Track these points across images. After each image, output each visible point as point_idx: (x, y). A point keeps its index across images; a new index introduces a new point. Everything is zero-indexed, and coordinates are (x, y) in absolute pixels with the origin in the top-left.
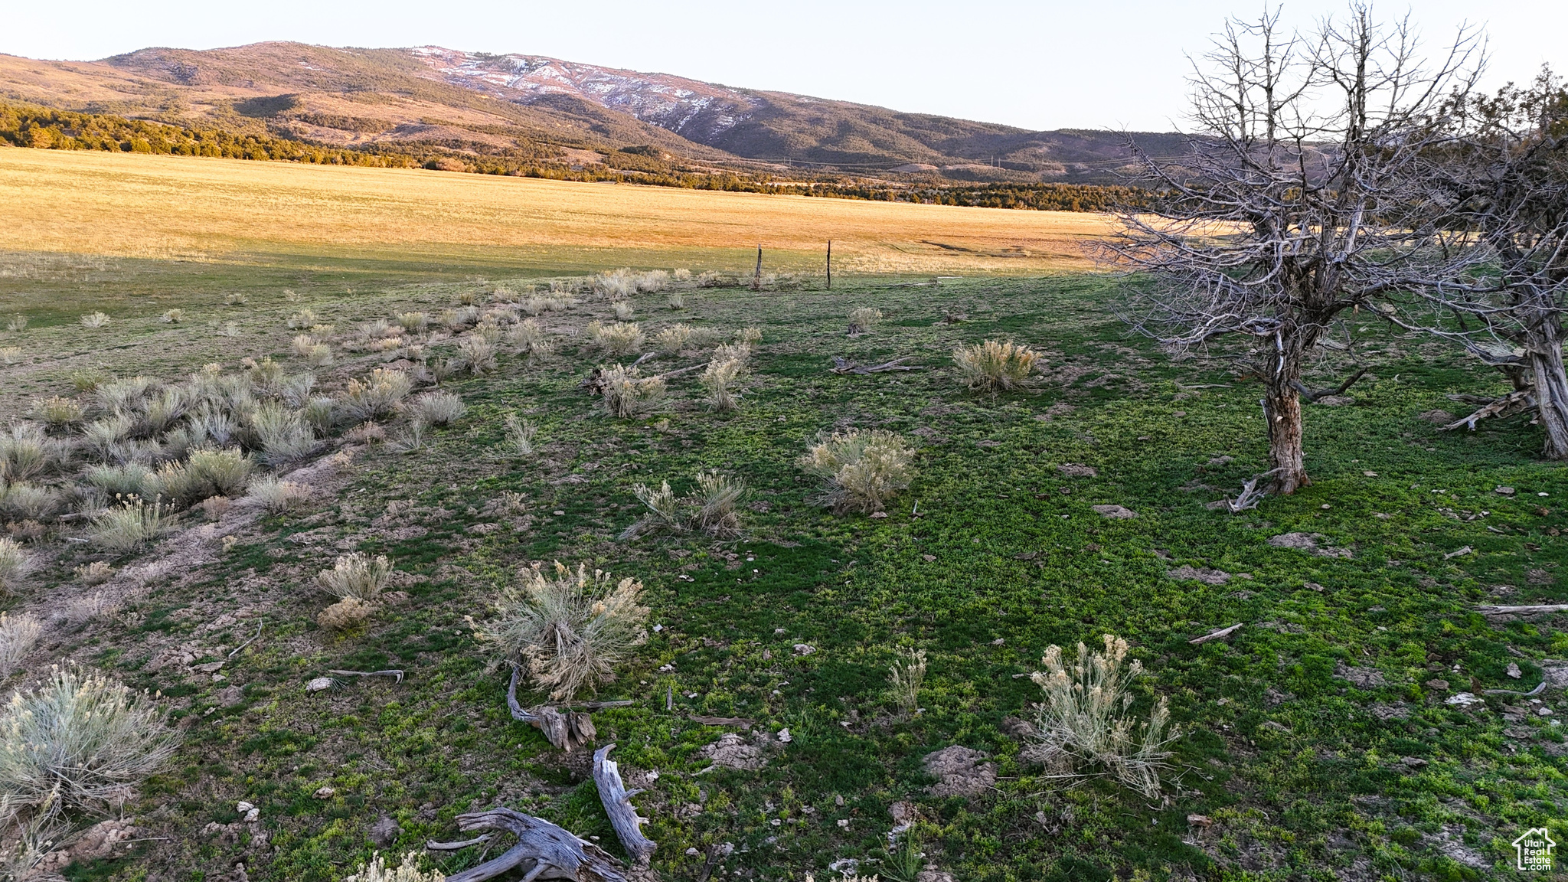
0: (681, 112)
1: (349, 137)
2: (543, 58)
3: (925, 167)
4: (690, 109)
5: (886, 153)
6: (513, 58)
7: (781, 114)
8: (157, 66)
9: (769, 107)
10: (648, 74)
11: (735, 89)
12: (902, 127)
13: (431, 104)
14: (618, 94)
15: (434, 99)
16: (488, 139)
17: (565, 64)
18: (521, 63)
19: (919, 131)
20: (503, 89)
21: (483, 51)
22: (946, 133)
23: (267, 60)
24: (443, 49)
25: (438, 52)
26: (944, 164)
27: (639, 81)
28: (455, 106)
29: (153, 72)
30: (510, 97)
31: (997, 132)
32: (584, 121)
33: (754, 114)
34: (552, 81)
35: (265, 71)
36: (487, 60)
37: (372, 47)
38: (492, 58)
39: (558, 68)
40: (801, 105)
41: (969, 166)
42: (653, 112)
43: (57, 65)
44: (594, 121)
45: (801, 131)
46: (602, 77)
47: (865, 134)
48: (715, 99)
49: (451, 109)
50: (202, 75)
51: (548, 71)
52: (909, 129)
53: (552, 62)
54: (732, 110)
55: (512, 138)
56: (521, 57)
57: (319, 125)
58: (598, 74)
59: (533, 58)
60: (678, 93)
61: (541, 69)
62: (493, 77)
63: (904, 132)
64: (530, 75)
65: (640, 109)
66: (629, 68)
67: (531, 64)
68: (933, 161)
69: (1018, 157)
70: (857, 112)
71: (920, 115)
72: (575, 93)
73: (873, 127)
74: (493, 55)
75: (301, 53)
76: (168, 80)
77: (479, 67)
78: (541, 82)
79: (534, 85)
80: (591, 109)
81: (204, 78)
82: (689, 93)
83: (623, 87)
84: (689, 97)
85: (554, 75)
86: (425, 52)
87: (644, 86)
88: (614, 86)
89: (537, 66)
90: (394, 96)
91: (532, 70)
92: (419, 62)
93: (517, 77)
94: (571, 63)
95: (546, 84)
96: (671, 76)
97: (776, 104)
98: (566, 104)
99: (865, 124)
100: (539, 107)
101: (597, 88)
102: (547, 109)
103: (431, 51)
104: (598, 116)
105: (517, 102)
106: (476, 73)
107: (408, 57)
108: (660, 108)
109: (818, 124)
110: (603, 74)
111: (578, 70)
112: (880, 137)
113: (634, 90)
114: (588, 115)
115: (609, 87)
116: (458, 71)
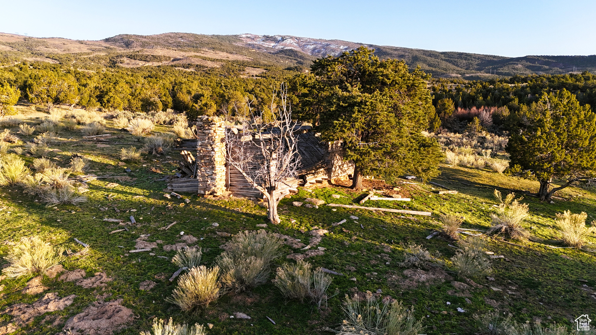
2: (289, 36)
3: (454, 75)
5: (434, 69)
6: (277, 37)
7: (390, 55)
8: (119, 41)
9: (380, 51)
10: (330, 40)
11: (367, 45)
12: (443, 58)
14: (316, 49)
17: (296, 38)
18: (279, 38)
19: (452, 59)
20: (267, 48)
21: (266, 35)
22: (465, 60)
23: (167, 38)
24: (252, 35)
25: (249, 36)
26: (464, 74)
27: (326, 43)
28: (231, 53)
29: (118, 44)
30: (269, 51)
31: (492, 58)
32: (294, 59)
35: (162, 42)
36: (267, 38)
38: (269, 37)
39: (293, 40)
40: (395, 50)
41: (478, 74)
44: (299, 60)
47: (425, 61)
49: (228, 54)
50: (134, 44)
51: (289, 41)
52: (447, 58)
53: (291, 38)
56: (280, 36)
58: (308, 42)
59: (284, 36)
60: (342, 47)
61: (286, 40)
62: (266, 44)
63: (445, 60)
64: (282, 43)
65: (324, 55)
66: (323, 39)
67: (283, 39)
68: (458, 72)
69: (505, 70)
70: (421, 52)
71: (453, 52)
72: (297, 49)
73: (429, 58)
74: (270, 36)
75: (181, 35)
77: (263, 41)
78: (286, 45)
79: (282, 47)
80: (300, 54)
82: (346, 47)
83: (319, 46)
84: (346, 49)
85: (291, 42)
86: (244, 36)
87: (327, 45)
88: (315, 46)
89: (285, 39)
90: (204, 49)
91: (283, 41)
92: (239, 40)
93: (277, 44)
94: (299, 38)
95: (287, 46)
96: (340, 41)
97: (384, 50)
98: (290, 53)
99: (425, 57)
100: (278, 55)
101: (308, 47)
102: (281, 56)
103: (246, 36)
104: (301, 57)
105: (270, 53)
106: (261, 43)
107: (236, 38)
108: (332, 54)
109: (402, 57)
110: (311, 41)
111: (302, 40)
112: (432, 62)
113: (323, 47)
114: (298, 57)
115: (313, 46)
116: (254, 42)
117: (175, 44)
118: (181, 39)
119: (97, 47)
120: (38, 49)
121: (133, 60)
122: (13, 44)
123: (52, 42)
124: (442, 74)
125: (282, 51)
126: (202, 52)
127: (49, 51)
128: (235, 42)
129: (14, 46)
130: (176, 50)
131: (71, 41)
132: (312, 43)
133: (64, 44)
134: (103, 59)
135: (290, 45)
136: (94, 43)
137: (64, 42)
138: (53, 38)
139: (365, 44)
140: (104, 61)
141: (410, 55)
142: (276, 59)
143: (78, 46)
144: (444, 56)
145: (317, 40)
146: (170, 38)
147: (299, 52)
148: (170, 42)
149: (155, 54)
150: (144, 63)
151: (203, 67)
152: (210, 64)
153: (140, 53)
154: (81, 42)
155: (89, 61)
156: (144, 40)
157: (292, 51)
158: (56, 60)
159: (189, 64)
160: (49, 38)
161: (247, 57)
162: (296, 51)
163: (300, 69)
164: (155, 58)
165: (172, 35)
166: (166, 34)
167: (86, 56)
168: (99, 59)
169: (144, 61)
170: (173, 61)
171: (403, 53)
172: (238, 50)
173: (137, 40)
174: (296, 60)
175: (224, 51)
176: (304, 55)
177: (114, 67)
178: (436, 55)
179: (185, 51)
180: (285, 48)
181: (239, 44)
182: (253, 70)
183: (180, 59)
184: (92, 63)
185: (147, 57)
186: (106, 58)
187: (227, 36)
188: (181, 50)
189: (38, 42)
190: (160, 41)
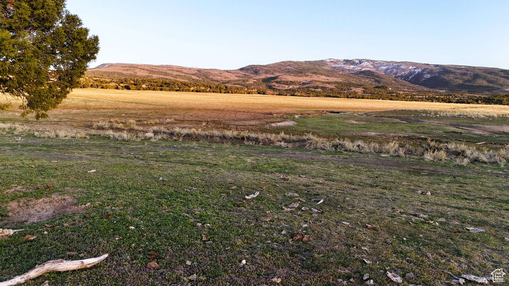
0: (411, 74)
1: (287, 86)
2: (365, 60)
3: (508, 90)
4: (414, 73)
5: (491, 85)
6: (355, 60)
7: (454, 73)
8: (250, 70)
9: (445, 70)
10: (401, 62)
11: (433, 65)
13: (321, 76)
14: (388, 69)
15: (322, 74)
16: (328, 86)
17: (372, 61)
18: (358, 62)
20: (349, 70)
21: (346, 59)
23: (279, 66)
24: (334, 59)
25: (332, 60)
27: (397, 65)
28: (328, 76)
29: (249, 72)
30: (350, 72)
32: (372, 78)
33: (439, 73)
34: (367, 66)
35: (277, 70)
36: (347, 62)
37: (313, 60)
38: (348, 61)
39: (369, 62)
40: (459, 69)
42: (400, 75)
43: (227, 71)
44: (376, 79)
45: (457, 78)
46: (384, 64)
47: (485, 78)
48: (424, 69)
49: (327, 77)
50: (261, 72)
51: (366, 64)
52: (506, 75)
53: (368, 61)
54: (431, 72)
55: (335, 85)
56: (358, 60)
57: (280, 84)
58: (382, 63)
59: (362, 60)
60: (411, 68)
61: (363, 63)
62: (347, 67)
63: (503, 77)
64: (360, 65)
65: (395, 74)
66: (394, 61)
67: (361, 62)
70: (483, 70)
72: (373, 70)
73: (489, 75)
75: (289, 64)
76: (252, 74)
77: (344, 64)
78: (363, 67)
79: (360, 68)
80: (376, 74)
81: (261, 73)
82: (414, 67)
83: (391, 67)
84: (414, 69)
86: (328, 61)
90: (308, 74)
92: (325, 64)
93: (355, 66)
94: (374, 61)
96: (409, 62)
97: (449, 69)
98: (368, 74)
99: (486, 75)
100: (359, 75)
101: (381, 68)
102: (361, 76)
103: (330, 60)
104: (378, 77)
105: (352, 74)
106: (343, 66)
107: (323, 62)
108: (403, 73)
109: (465, 75)
111: (376, 63)
112: (491, 79)
113: (394, 68)
114: (375, 77)
115: (386, 67)
116: (337, 66)
117: (286, 71)
118: (289, 66)
124: (498, 89)
125: (361, 72)
138: (211, 69)
139: (431, 65)
141: (471, 73)
143: (228, 74)
144: (504, 74)
145: (389, 62)
147: (376, 73)
148: (283, 69)
153: (279, 80)
156: (266, 68)
157: (370, 72)
159: (317, 86)
162: (373, 72)
165: (283, 64)
166: (278, 63)
171: (466, 72)
172: (331, 73)
173: (262, 69)
174: (374, 79)
175: (323, 75)
176: (379, 75)
177: (274, 89)
178: (496, 73)
180: (364, 70)
181: (326, 68)
182: (356, 89)
183: (309, 83)
187: (316, 62)
190: (276, 68)
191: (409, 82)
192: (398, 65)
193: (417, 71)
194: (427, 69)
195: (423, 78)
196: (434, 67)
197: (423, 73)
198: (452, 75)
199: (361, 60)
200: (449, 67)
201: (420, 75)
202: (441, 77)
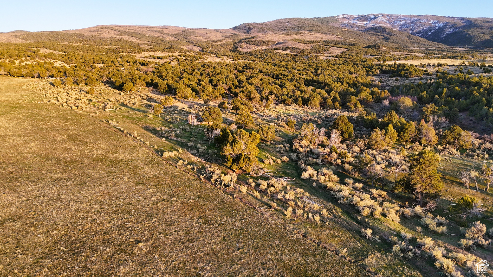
0: (430, 29)
2: (380, 14)
4: (434, 27)
6: (370, 16)
7: (477, 26)
8: (243, 29)
9: (471, 23)
10: (421, 16)
11: (458, 18)
17: (388, 16)
18: (372, 17)
21: (360, 14)
23: (276, 24)
24: (348, 15)
25: (345, 16)
27: (416, 18)
29: (242, 31)
30: (360, 29)
32: (382, 36)
33: (463, 27)
35: (273, 27)
36: (361, 17)
38: (362, 16)
39: (385, 17)
40: (488, 22)
42: (418, 30)
44: (386, 35)
45: (484, 33)
46: (401, 19)
48: (447, 23)
50: (253, 31)
51: (381, 18)
53: (383, 15)
54: (454, 26)
56: (373, 15)
58: (399, 18)
60: (431, 22)
61: (379, 18)
62: (359, 23)
64: (374, 21)
65: (413, 29)
66: (413, 14)
67: (375, 17)
74: (364, 15)
75: (288, 21)
76: (244, 33)
77: (357, 20)
78: (377, 23)
79: (374, 24)
80: (388, 31)
82: (436, 21)
83: (408, 22)
84: (436, 23)
85: (383, 20)
86: (341, 16)
87: (417, 20)
88: (405, 22)
89: (377, 17)
90: (303, 32)
91: (375, 19)
92: (336, 20)
93: (369, 22)
94: (390, 15)
95: (379, 23)
96: (431, 15)
97: (476, 22)
98: (379, 30)
101: (398, 23)
102: (370, 33)
103: (343, 16)
104: (389, 33)
105: (361, 31)
106: (355, 22)
107: (334, 19)
108: (421, 28)
110: (402, 17)
111: (393, 17)
113: (412, 22)
114: (386, 33)
115: (403, 22)
116: (350, 22)
117: (282, 28)
118: (287, 24)
119: (228, 34)
120: (190, 38)
121: (249, 45)
122: (175, 35)
123: (199, 32)
125: (373, 29)
126: (302, 34)
127: (197, 39)
128: (332, 22)
129: (176, 36)
130: (281, 35)
131: (211, 31)
132: (402, 19)
133: (206, 33)
134: (229, 45)
135: (382, 22)
136: (226, 31)
137: (207, 31)
138: (200, 29)
139: (456, 18)
140: (229, 47)
142: (364, 36)
143: (215, 34)
145: (408, 16)
146: (279, 23)
147: (388, 28)
148: (279, 27)
149: (264, 40)
150: (255, 47)
151: (297, 49)
152: (302, 46)
153: (255, 39)
154: (217, 31)
155: (220, 47)
156: (260, 26)
157: (382, 28)
158: (200, 47)
159: (287, 47)
160: (198, 29)
161: (338, 36)
162: (385, 28)
163: (379, 47)
164: (264, 43)
165: (281, 21)
166: (277, 20)
167: (219, 43)
168: (227, 45)
169: (256, 45)
170: (277, 44)
172: (332, 30)
173: (255, 27)
174: (383, 36)
175: (320, 32)
176: (391, 31)
177: (236, 51)
179: (288, 35)
180: (376, 26)
181: (335, 25)
182: (336, 50)
183: (282, 43)
184: (222, 49)
185: (258, 42)
186: (231, 44)
187: (327, 18)
188: (285, 34)
189: (191, 33)
191: (426, 39)
192: (416, 20)
193: (438, 25)
194: (449, 23)
195: (444, 33)
196: (459, 20)
197: (445, 28)
198: (478, 29)
199: (377, 15)
200: (476, 20)
201: (441, 30)
202: (465, 32)
